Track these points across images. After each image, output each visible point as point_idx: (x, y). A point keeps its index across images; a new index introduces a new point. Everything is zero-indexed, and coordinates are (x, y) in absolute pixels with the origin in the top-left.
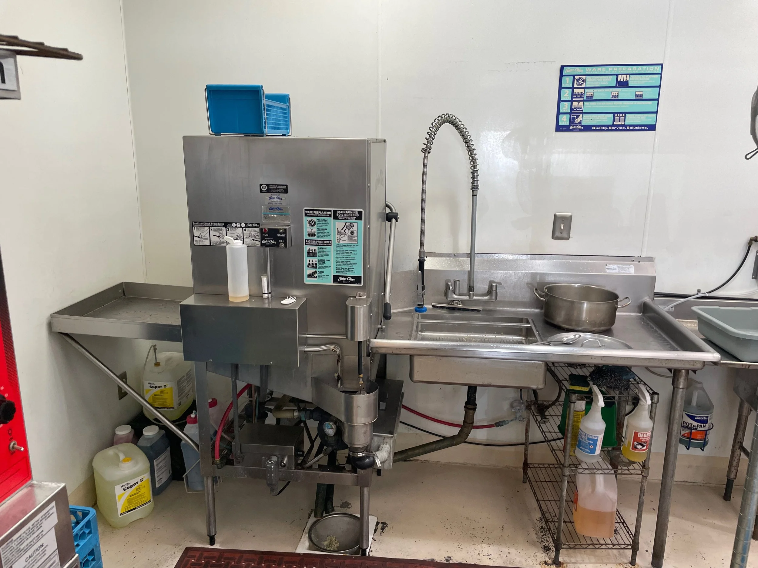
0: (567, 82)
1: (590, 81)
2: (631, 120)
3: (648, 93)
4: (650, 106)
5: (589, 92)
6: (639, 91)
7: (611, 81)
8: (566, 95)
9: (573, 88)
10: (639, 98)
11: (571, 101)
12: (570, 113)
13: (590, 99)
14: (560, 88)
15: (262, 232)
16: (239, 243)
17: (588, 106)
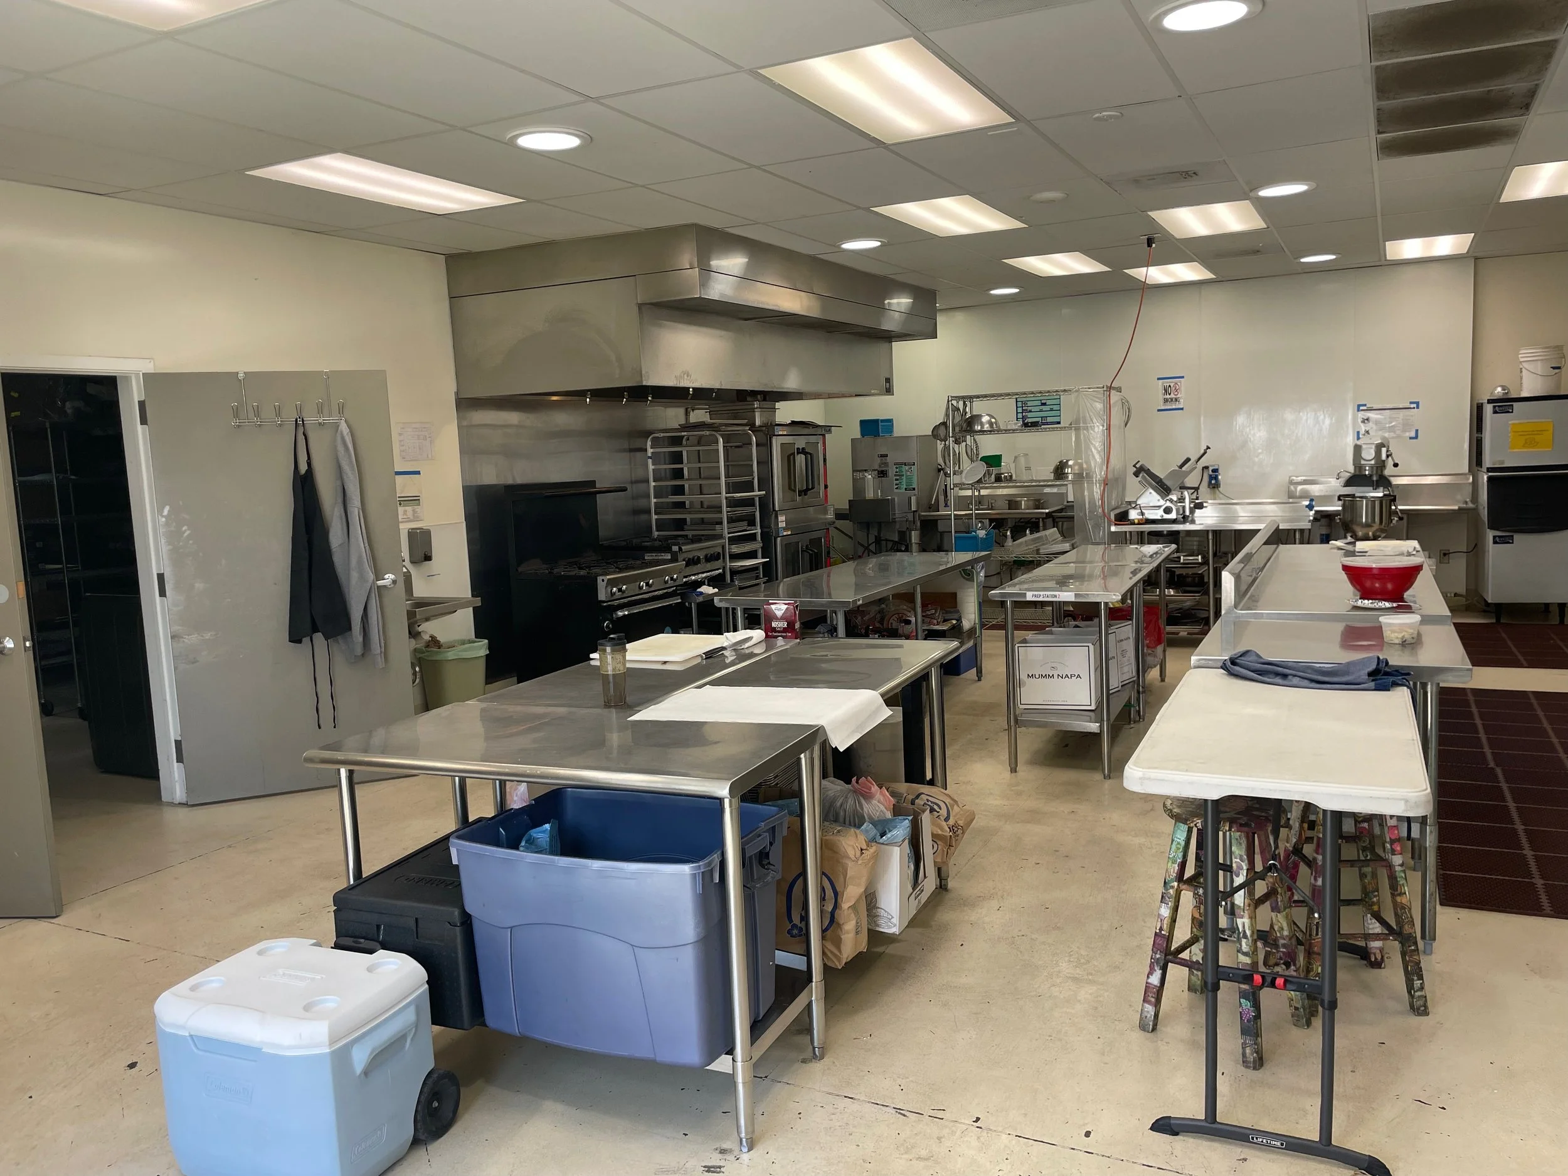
0: (1020, 404)
1: (1029, 404)
2: (1049, 419)
3: (1055, 407)
4: (1057, 413)
5: (1030, 408)
6: (1051, 407)
7: (1039, 403)
8: (1020, 410)
9: (1022, 407)
10: (1052, 410)
11: (1022, 413)
12: (1022, 418)
13: (1030, 411)
14: (1017, 407)
15: (878, 471)
16: (870, 476)
17: (1029, 415)
